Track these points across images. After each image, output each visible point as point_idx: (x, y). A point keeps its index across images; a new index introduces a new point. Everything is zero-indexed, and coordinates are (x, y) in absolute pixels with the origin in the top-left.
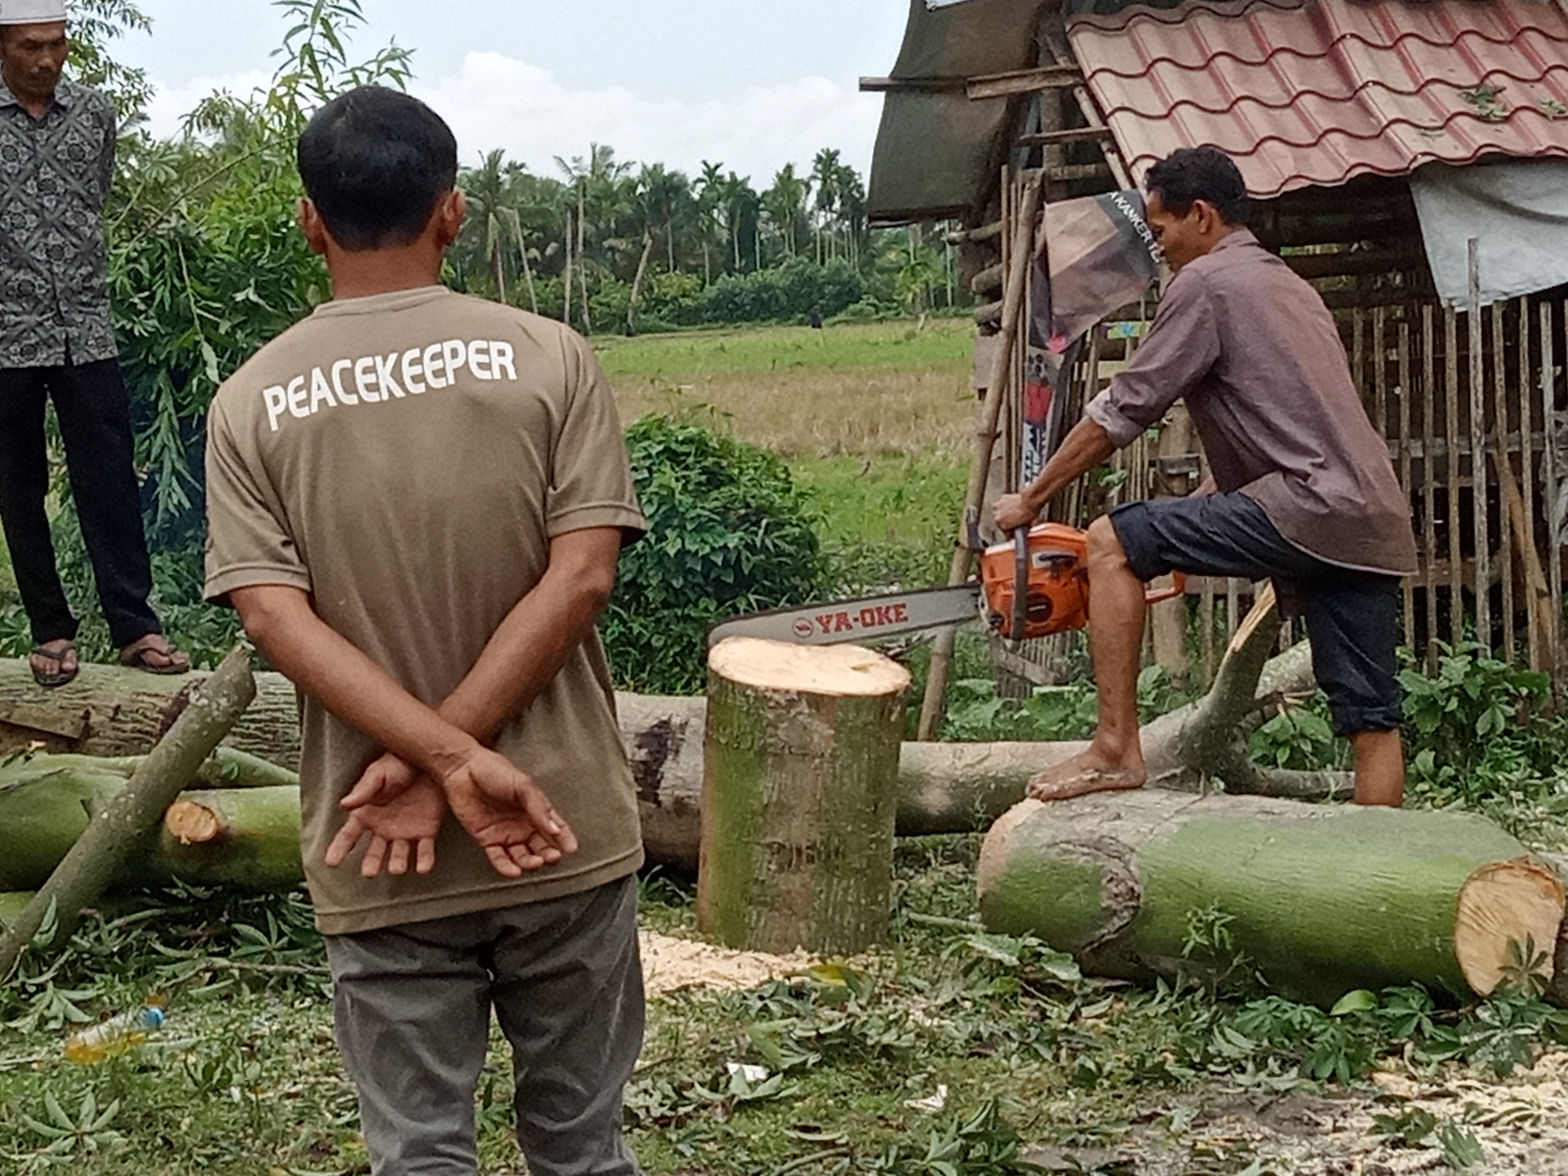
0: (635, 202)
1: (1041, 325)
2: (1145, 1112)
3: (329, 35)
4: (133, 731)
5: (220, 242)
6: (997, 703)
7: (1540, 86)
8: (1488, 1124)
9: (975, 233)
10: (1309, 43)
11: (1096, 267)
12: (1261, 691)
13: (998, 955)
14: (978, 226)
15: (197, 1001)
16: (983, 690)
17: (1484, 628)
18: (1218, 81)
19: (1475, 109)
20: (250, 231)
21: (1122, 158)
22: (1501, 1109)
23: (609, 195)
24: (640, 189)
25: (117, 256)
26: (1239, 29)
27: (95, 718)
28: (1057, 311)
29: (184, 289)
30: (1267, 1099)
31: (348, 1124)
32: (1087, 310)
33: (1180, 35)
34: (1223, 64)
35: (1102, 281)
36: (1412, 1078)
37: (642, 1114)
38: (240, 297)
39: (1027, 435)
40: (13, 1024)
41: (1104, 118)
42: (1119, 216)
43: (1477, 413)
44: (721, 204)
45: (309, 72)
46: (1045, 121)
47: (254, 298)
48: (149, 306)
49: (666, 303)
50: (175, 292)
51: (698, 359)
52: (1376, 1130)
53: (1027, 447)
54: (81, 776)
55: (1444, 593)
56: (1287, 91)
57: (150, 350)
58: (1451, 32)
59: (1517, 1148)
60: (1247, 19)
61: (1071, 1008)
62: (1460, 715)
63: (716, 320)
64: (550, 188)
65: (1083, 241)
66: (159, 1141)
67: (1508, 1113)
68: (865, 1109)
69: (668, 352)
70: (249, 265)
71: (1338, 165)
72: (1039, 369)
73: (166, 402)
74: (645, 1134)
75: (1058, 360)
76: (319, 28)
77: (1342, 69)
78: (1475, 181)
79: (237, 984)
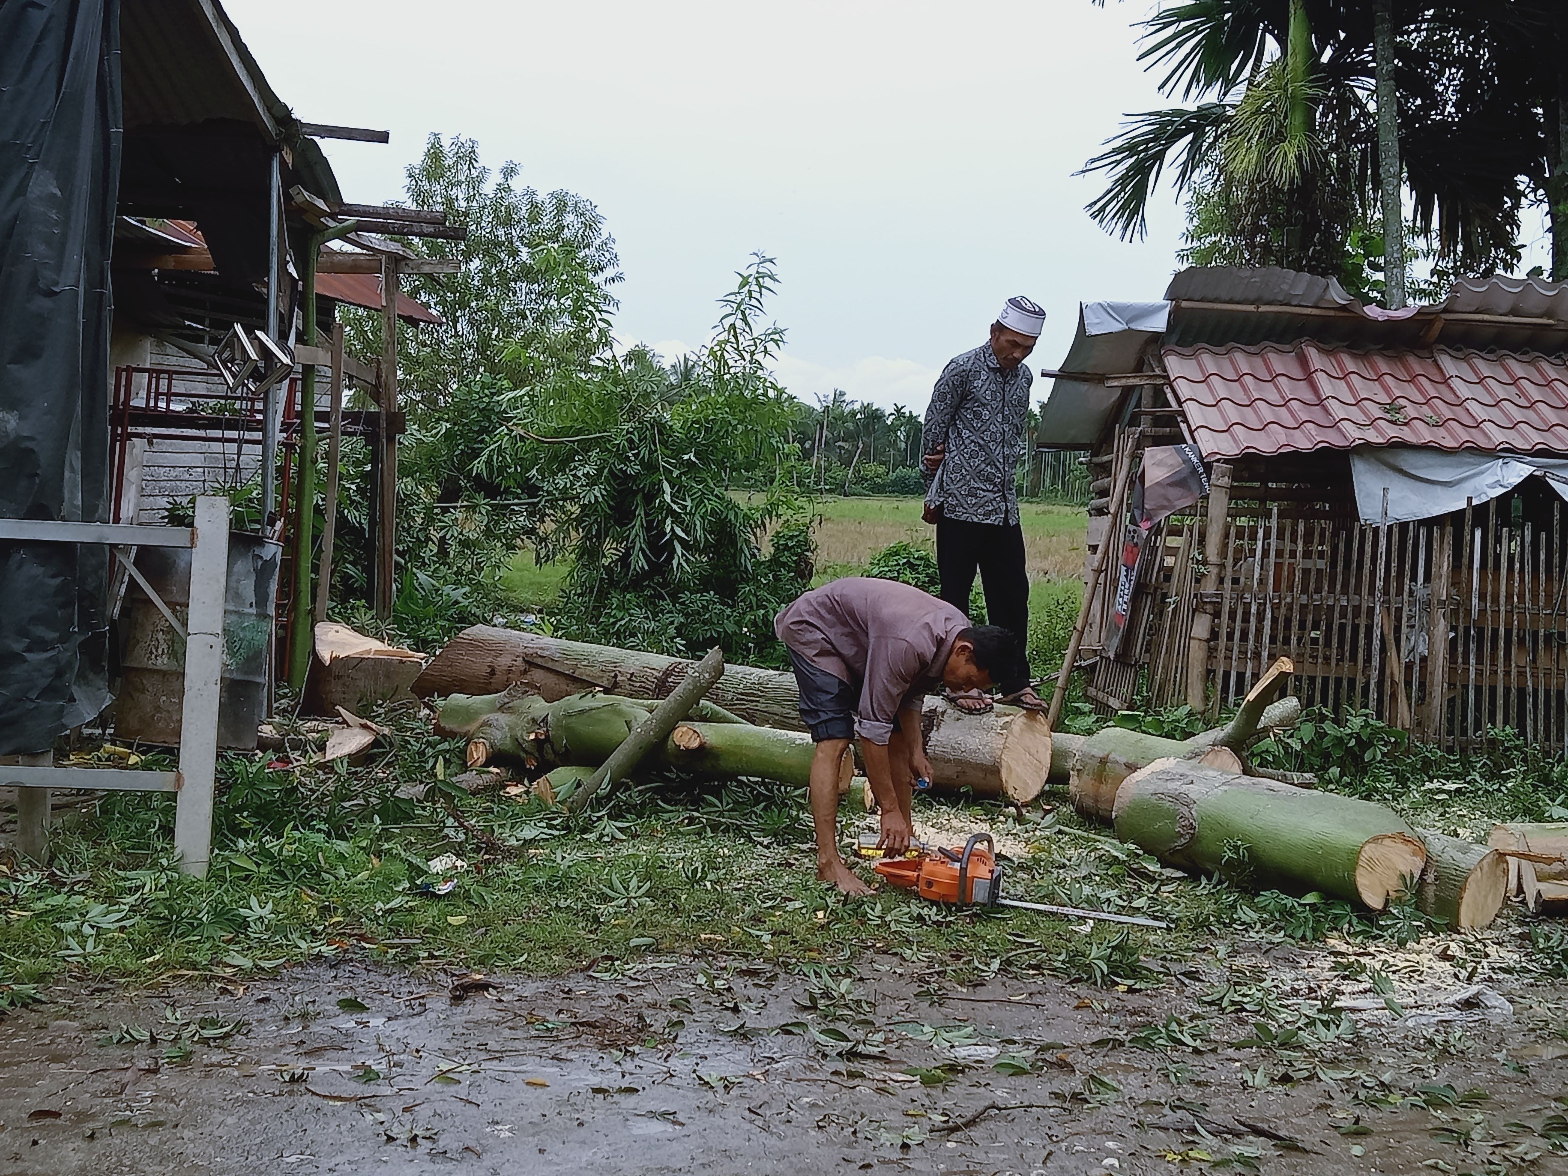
0: (856, 423)
1: (1137, 513)
2: (1201, 946)
3: (745, 320)
4: (640, 687)
5: (677, 426)
6: (1094, 717)
7: (1425, 407)
8: (1394, 972)
9: (1096, 460)
10: (1297, 373)
11: (1173, 484)
12: (1260, 726)
13: (1116, 854)
14: (1097, 456)
15: (682, 834)
16: (1086, 710)
17: (1372, 703)
18: (1244, 388)
19: (1388, 416)
20: (693, 422)
21: (1189, 426)
22: (1402, 965)
23: (841, 418)
24: (859, 416)
25: (622, 430)
26: (1258, 361)
27: (619, 678)
28: (1146, 506)
29: (656, 451)
30: (1269, 946)
31: (770, 907)
32: (1164, 508)
33: (1225, 362)
34: (1248, 379)
35: (1173, 492)
36: (1348, 943)
37: (927, 918)
38: (686, 457)
39: (1124, 573)
40: (585, 836)
41: (1180, 403)
42: (1186, 458)
43: (1380, 584)
44: (902, 428)
45: (733, 340)
46: (1144, 402)
47: (693, 459)
48: (636, 458)
49: (867, 480)
50: (651, 452)
51: (884, 513)
52: (1332, 969)
53: (1123, 579)
54: (623, 707)
55: (1338, 681)
56: (1283, 398)
57: (634, 481)
58: (1376, 373)
59: (1412, 987)
60: (1262, 356)
61: (1155, 886)
62: (1356, 749)
63: (894, 492)
64: (810, 410)
65: (1166, 470)
66: (671, 906)
67: (1405, 968)
68: (1048, 929)
69: (867, 507)
70: (692, 441)
71: (1311, 441)
72: (1133, 537)
73: (640, 511)
74: (929, 929)
75: (1145, 534)
76: (740, 316)
77: (1314, 388)
78: (1388, 457)
79: (704, 827)
